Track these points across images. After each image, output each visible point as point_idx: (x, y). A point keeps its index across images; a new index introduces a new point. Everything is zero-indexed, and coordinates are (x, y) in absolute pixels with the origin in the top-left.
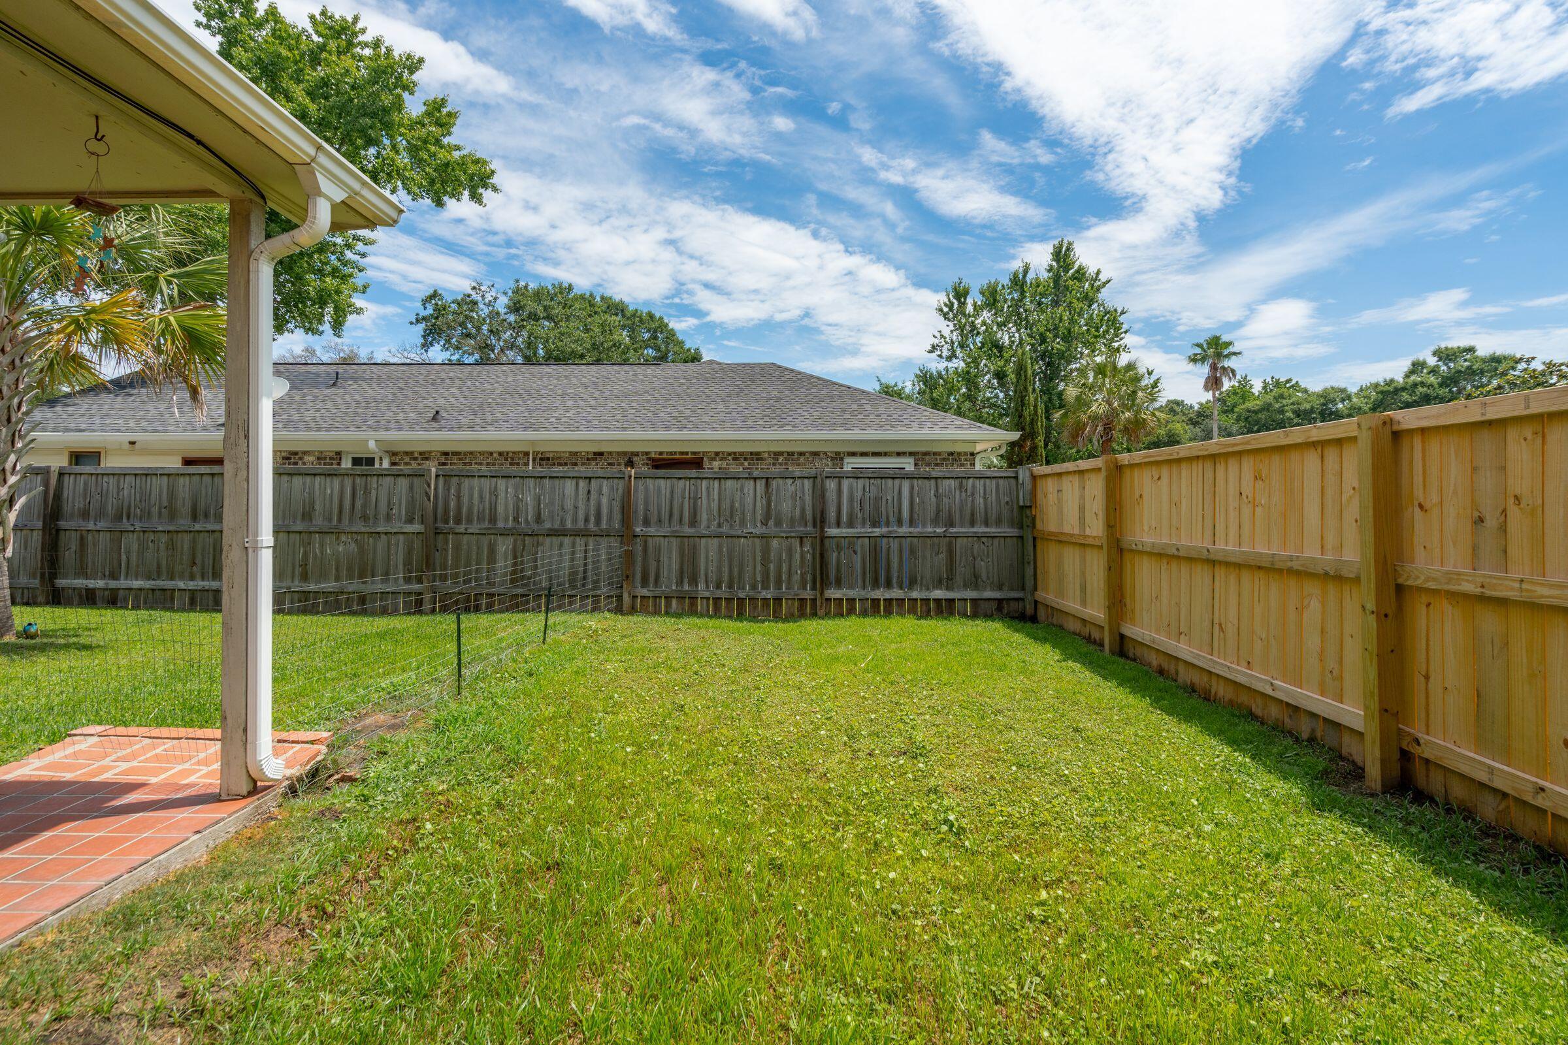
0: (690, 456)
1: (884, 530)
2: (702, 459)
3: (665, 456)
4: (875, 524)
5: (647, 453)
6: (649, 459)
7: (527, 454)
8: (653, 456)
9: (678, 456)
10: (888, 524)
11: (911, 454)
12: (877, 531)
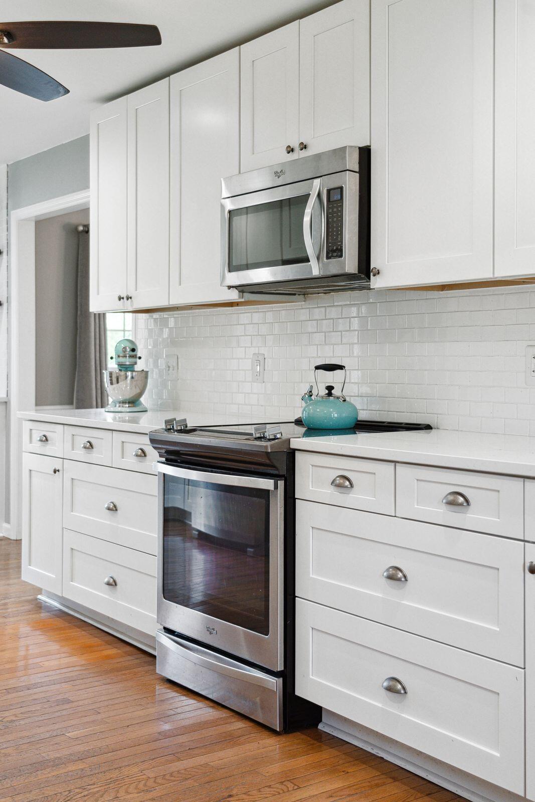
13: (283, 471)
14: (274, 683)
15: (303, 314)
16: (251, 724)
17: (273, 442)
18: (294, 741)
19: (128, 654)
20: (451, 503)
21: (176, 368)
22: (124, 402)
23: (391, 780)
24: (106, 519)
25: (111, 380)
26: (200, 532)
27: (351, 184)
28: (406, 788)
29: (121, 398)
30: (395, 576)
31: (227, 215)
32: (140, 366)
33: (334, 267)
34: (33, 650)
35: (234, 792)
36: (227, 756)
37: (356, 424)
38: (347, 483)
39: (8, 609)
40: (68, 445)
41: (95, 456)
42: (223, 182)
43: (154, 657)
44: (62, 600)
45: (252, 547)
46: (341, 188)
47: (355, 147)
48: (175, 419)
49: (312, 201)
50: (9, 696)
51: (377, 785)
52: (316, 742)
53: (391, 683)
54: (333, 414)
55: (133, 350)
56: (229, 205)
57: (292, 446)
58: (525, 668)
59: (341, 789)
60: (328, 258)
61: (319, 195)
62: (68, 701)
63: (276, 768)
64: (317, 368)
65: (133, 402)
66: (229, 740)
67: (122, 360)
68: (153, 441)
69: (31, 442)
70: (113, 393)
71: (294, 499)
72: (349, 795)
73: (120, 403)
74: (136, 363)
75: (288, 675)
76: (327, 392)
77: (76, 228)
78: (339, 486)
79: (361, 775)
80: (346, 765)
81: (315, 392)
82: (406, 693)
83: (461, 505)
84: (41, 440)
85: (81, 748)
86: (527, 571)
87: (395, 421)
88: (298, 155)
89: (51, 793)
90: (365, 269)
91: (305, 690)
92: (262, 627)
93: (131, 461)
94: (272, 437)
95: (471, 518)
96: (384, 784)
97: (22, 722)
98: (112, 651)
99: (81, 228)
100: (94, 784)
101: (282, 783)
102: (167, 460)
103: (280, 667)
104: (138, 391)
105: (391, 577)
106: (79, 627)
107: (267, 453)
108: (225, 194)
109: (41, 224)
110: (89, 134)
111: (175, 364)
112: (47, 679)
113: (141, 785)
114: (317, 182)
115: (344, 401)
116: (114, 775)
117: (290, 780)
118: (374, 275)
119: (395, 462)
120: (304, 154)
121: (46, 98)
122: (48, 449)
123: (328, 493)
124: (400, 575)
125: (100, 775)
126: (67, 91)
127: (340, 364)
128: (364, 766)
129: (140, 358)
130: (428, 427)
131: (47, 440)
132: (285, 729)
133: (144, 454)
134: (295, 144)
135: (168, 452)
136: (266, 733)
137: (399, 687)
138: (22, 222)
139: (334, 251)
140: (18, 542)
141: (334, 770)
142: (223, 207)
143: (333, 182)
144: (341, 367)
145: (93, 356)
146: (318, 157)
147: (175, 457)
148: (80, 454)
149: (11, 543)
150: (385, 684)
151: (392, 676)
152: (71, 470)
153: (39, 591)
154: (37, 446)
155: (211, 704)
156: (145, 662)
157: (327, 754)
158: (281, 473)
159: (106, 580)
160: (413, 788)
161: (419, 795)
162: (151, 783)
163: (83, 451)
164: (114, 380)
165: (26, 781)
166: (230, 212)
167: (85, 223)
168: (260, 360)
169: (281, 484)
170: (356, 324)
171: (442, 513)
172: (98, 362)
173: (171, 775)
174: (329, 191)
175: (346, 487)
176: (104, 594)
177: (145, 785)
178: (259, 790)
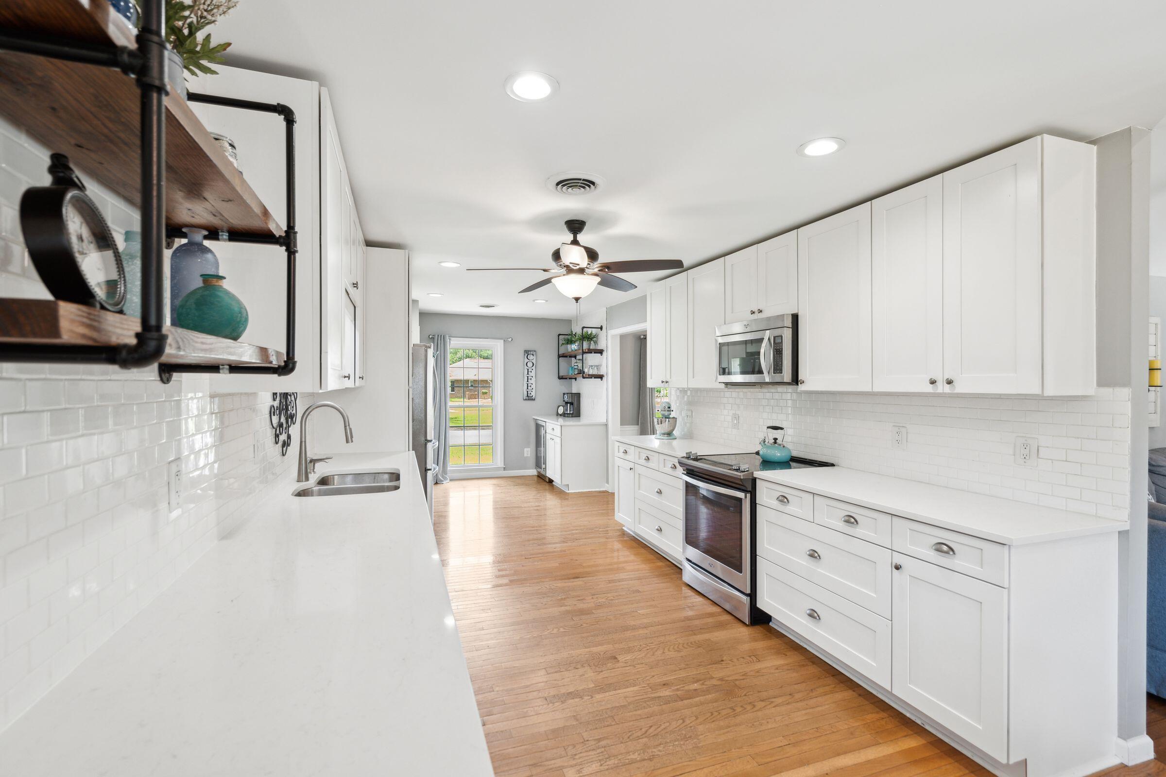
13: (750, 489)
14: (746, 600)
15: (760, 395)
16: (733, 618)
17: (744, 473)
18: (757, 630)
19: (669, 566)
20: (847, 521)
21: (691, 417)
22: (664, 434)
23: (811, 663)
24: (656, 497)
25: (658, 422)
26: (704, 495)
27: (787, 335)
28: (819, 669)
29: (663, 432)
30: (813, 555)
31: (718, 345)
32: (673, 415)
33: (777, 378)
34: (622, 559)
35: (724, 659)
36: (719, 636)
37: (791, 459)
38: (786, 500)
39: (608, 534)
40: (637, 457)
41: (650, 464)
42: (716, 329)
43: (681, 569)
44: (635, 533)
45: (732, 507)
46: (782, 336)
47: (790, 314)
48: (691, 452)
49: (765, 341)
50: (610, 585)
51: (803, 666)
52: (768, 633)
53: (811, 612)
54: (777, 454)
55: (669, 408)
56: (721, 340)
57: (755, 476)
58: (892, 621)
59: (783, 665)
60: (774, 373)
61: (769, 339)
62: (638, 591)
63: (746, 647)
64: (768, 428)
65: (669, 434)
66: (721, 626)
67: (663, 412)
68: (680, 463)
69: (619, 452)
70: (659, 429)
71: (756, 504)
72: (788, 670)
73: (662, 434)
74: (670, 414)
75: (753, 596)
76: (774, 441)
77: (640, 337)
78: (781, 501)
79: (793, 658)
80: (785, 650)
81: (767, 441)
82: (820, 619)
83: (853, 523)
84: (623, 452)
85: (645, 621)
86: (893, 567)
87: (813, 459)
88: (757, 316)
89: (632, 646)
90: (796, 380)
91: (761, 604)
92: (739, 568)
93: (668, 469)
94: (743, 470)
95: (858, 531)
96: (807, 665)
97: (617, 601)
98: (660, 564)
99: (642, 337)
100: (652, 643)
101: (750, 656)
102: (687, 473)
103: (748, 591)
104: (672, 428)
105: (811, 556)
106: (642, 547)
107: (741, 479)
108: (718, 334)
109: (623, 337)
110: (646, 295)
111: (691, 415)
112: (628, 577)
113: (676, 647)
114: (768, 332)
115: (784, 447)
116: (662, 639)
117: (755, 656)
118: (801, 384)
119: (814, 494)
120: (761, 316)
121: (626, 291)
122: (627, 457)
123: (775, 504)
124: (816, 555)
125: (655, 639)
126: (637, 287)
127: (781, 426)
128: (796, 652)
129: (672, 411)
130: (833, 465)
131: (626, 452)
132: (751, 623)
133: (675, 467)
134: (755, 310)
135: (687, 469)
136: (741, 624)
137: (816, 615)
138: (613, 336)
139: (777, 370)
140: (613, 494)
141: (779, 653)
142: (716, 341)
143: (777, 332)
144: (782, 429)
145: (648, 401)
146: (769, 319)
147: (691, 472)
148: (643, 462)
149: (609, 495)
150: (808, 612)
151: (812, 608)
152: (639, 469)
153: (624, 526)
154: (621, 455)
155: (711, 603)
156: (677, 572)
157: (774, 642)
158: (748, 490)
159: (657, 527)
160: (823, 670)
161: (828, 675)
162: (681, 647)
163: (644, 461)
164: (660, 422)
165: (620, 636)
166: (720, 344)
167: (645, 334)
168: (736, 417)
169: (748, 495)
170: (790, 402)
171: (841, 526)
172: (651, 404)
173: (691, 643)
174: (775, 337)
175: (785, 502)
176: (656, 534)
177: (678, 647)
178: (738, 659)
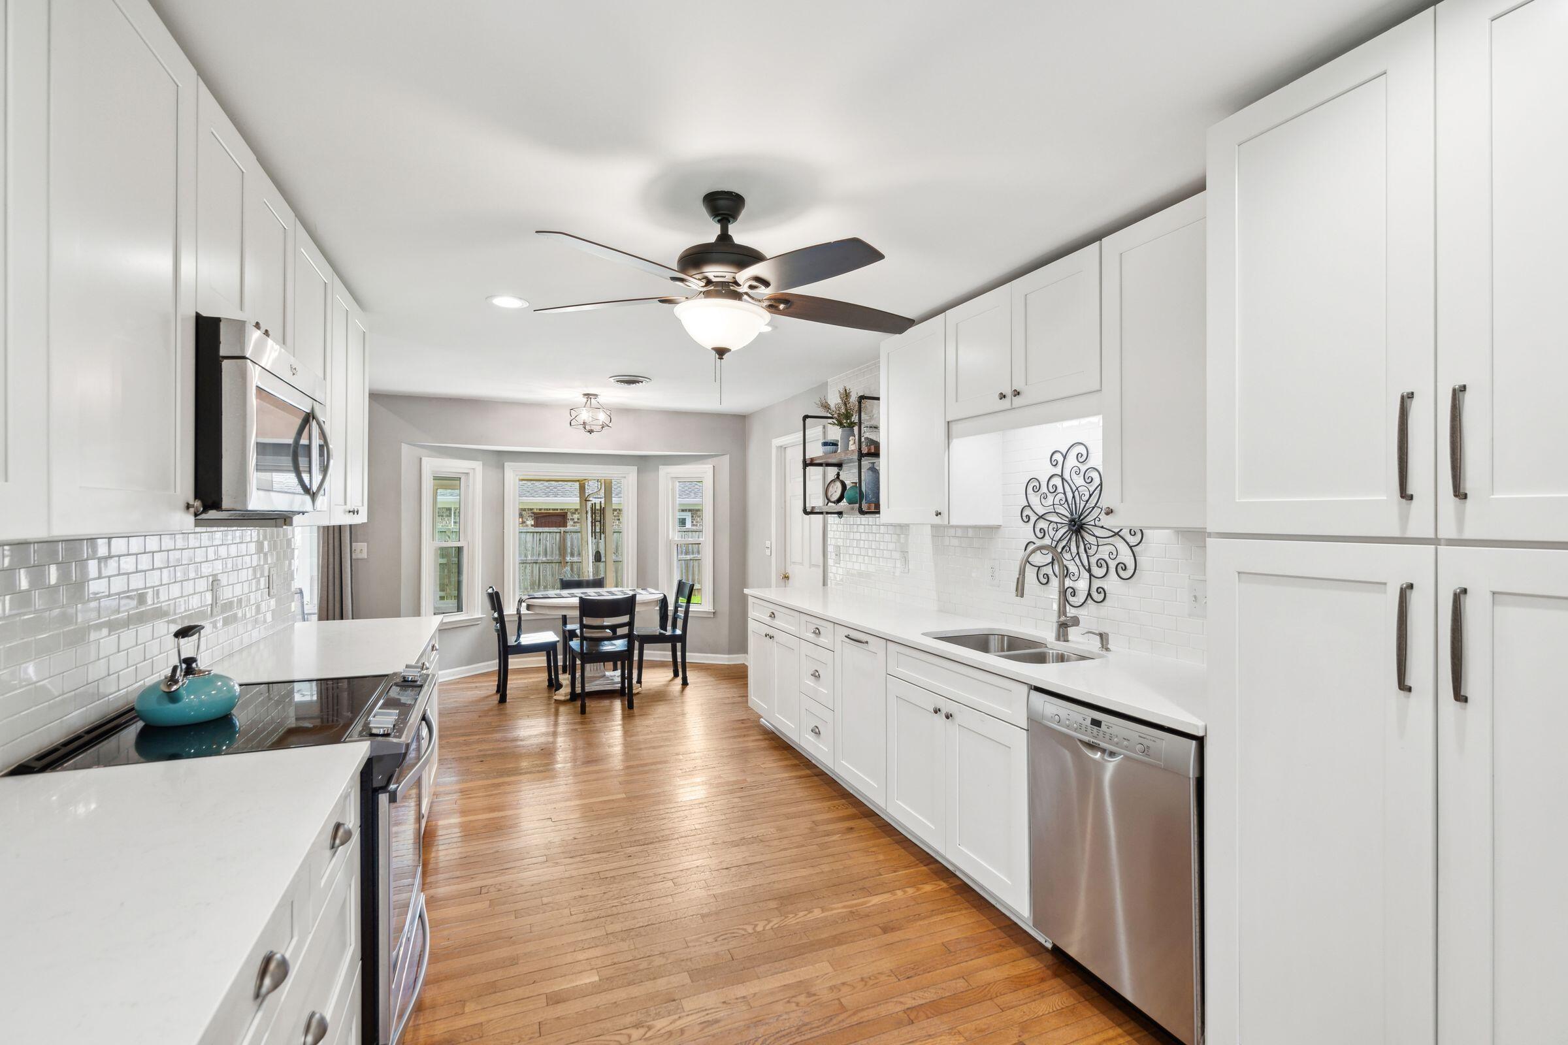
0: (559, 511)
1: (692, 556)
2: (567, 513)
3: (543, 511)
4: (686, 553)
5: (531, 509)
6: (533, 513)
7: (450, 509)
8: (535, 511)
9: (551, 511)
10: (693, 554)
11: (690, 510)
12: (688, 557)
